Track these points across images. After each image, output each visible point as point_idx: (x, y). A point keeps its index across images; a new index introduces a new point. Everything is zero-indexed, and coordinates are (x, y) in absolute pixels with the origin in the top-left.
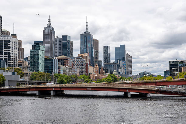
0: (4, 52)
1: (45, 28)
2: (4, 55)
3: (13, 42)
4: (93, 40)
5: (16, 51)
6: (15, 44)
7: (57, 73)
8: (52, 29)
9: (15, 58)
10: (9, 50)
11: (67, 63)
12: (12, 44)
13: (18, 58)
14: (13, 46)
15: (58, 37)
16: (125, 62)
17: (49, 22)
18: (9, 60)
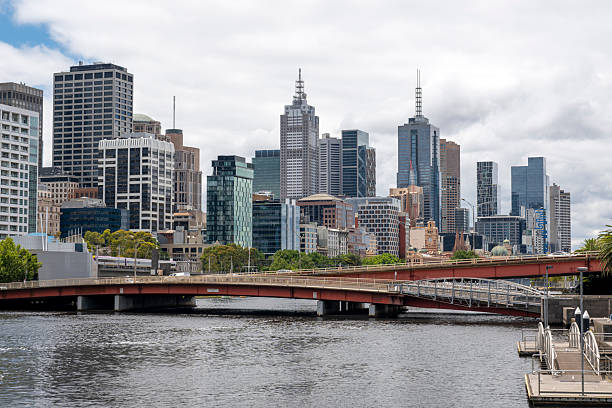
0: (129, 183)
1: (287, 108)
2: (128, 195)
3: (155, 153)
4: (438, 143)
5: (166, 182)
6: (163, 161)
7: (297, 247)
8: (309, 112)
9: (164, 202)
10: (144, 179)
11: (334, 216)
12: (153, 159)
13: (173, 203)
14: (155, 165)
15: (328, 136)
16: (544, 213)
17: (298, 90)
18: (146, 208)
